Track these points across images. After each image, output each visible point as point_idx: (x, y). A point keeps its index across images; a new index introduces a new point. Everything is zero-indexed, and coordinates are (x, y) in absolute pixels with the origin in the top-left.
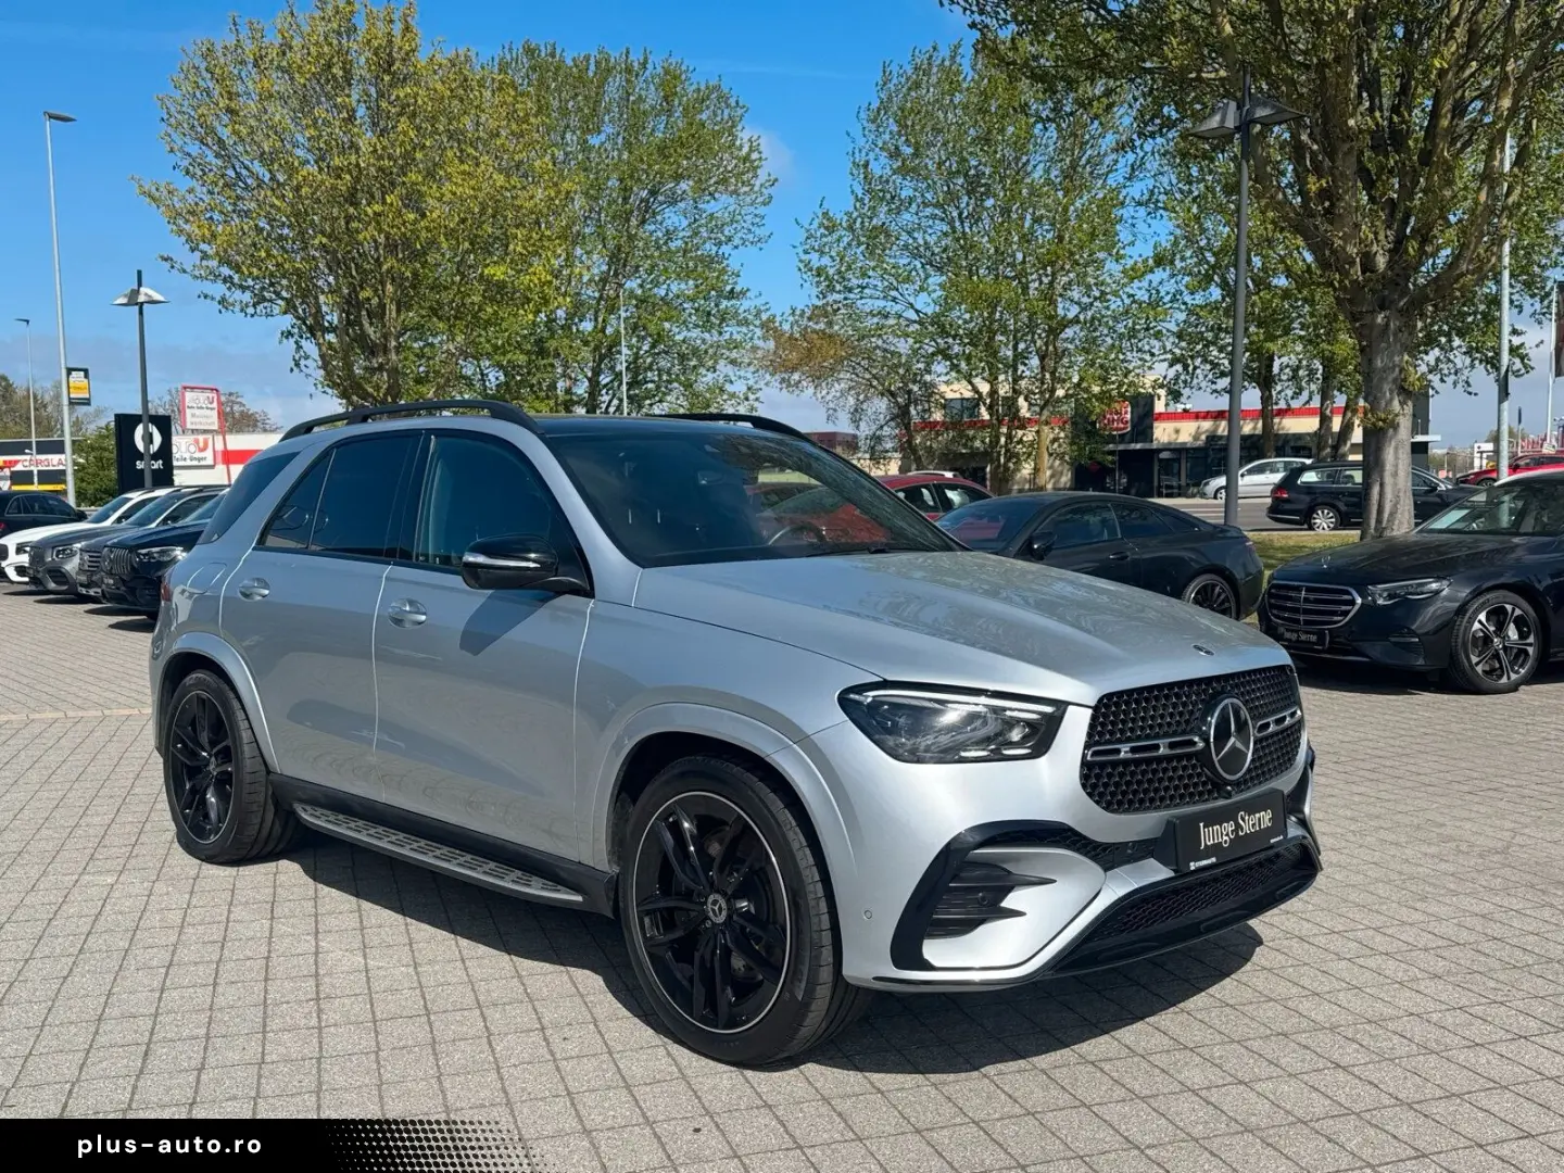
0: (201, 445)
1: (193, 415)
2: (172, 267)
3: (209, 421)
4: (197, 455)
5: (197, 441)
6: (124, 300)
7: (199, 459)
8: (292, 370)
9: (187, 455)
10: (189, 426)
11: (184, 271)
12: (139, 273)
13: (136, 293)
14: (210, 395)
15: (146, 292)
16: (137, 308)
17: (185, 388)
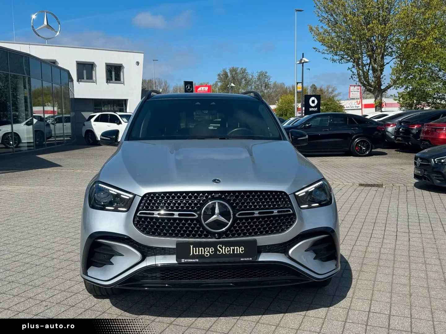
0: (358, 102)
1: (352, 94)
2: (316, 51)
3: (357, 95)
4: (357, 106)
5: (357, 102)
6: (298, 62)
7: (357, 107)
8: (350, 79)
9: (354, 106)
10: (351, 97)
11: (319, 52)
12: (303, 54)
13: (301, 60)
14: (358, 87)
15: (305, 59)
16: (302, 64)
17: (351, 86)
